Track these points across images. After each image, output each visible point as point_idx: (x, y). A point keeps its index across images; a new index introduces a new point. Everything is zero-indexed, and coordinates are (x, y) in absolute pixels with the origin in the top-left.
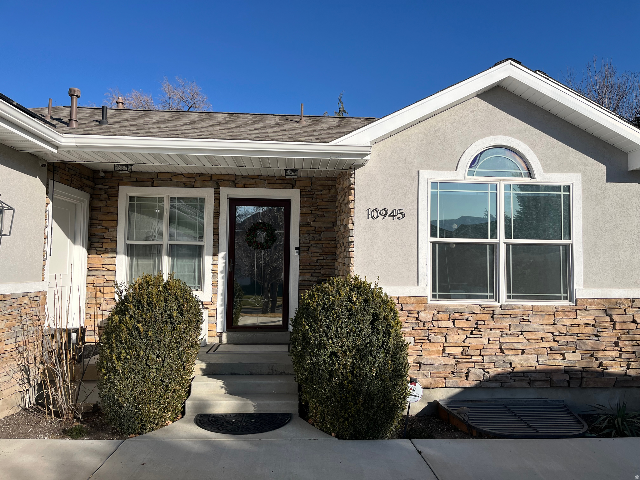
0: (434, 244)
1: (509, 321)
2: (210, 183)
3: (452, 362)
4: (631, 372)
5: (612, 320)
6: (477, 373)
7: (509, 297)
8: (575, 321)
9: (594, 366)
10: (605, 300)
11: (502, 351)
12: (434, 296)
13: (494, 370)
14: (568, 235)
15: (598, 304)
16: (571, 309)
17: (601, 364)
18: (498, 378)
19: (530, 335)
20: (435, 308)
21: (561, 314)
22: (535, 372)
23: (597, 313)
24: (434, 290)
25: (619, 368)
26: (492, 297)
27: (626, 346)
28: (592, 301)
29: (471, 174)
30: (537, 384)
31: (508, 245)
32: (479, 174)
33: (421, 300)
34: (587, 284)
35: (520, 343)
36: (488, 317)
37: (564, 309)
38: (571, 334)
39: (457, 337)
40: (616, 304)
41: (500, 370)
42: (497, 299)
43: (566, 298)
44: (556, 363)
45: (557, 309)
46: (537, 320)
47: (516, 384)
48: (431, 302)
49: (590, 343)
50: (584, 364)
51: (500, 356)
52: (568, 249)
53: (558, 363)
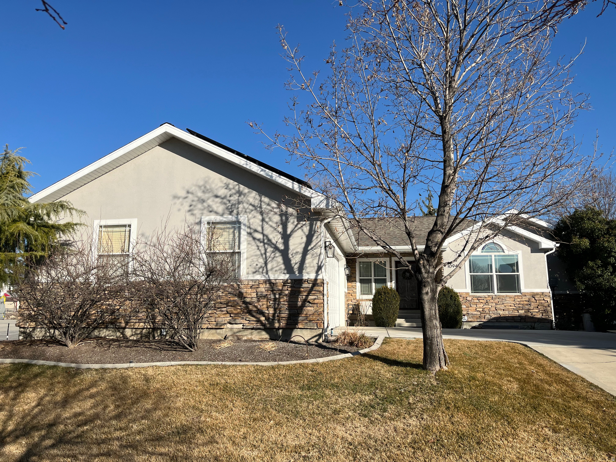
0: (471, 275)
1: (498, 300)
2: (388, 256)
3: (479, 313)
4: (543, 317)
5: (535, 299)
6: (488, 316)
7: (498, 292)
8: (521, 300)
9: (530, 314)
10: (532, 293)
11: (496, 310)
12: (472, 292)
13: (493, 316)
14: (518, 271)
15: (530, 294)
16: (520, 296)
17: (532, 314)
18: (494, 318)
19: (506, 304)
20: (472, 296)
21: (516, 297)
22: (508, 317)
23: (530, 297)
24: (472, 290)
25: (539, 316)
26: (492, 292)
27: (541, 308)
28: (528, 293)
29: (482, 252)
30: (509, 321)
31: (497, 275)
32: (485, 252)
33: (467, 293)
34: (525, 287)
35: (502, 307)
36: (491, 299)
37: (517, 296)
38: (521, 304)
39: (480, 305)
40: (537, 294)
41: (496, 316)
42: (494, 293)
43: (518, 292)
44: (515, 313)
45: (515, 296)
46: (508, 299)
47: (502, 321)
48: (471, 294)
49: (527, 307)
50: (526, 314)
51: (496, 311)
52: (518, 276)
53: (516, 314)
